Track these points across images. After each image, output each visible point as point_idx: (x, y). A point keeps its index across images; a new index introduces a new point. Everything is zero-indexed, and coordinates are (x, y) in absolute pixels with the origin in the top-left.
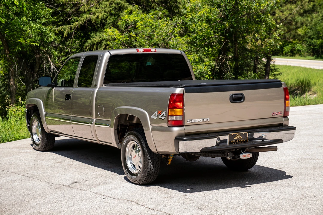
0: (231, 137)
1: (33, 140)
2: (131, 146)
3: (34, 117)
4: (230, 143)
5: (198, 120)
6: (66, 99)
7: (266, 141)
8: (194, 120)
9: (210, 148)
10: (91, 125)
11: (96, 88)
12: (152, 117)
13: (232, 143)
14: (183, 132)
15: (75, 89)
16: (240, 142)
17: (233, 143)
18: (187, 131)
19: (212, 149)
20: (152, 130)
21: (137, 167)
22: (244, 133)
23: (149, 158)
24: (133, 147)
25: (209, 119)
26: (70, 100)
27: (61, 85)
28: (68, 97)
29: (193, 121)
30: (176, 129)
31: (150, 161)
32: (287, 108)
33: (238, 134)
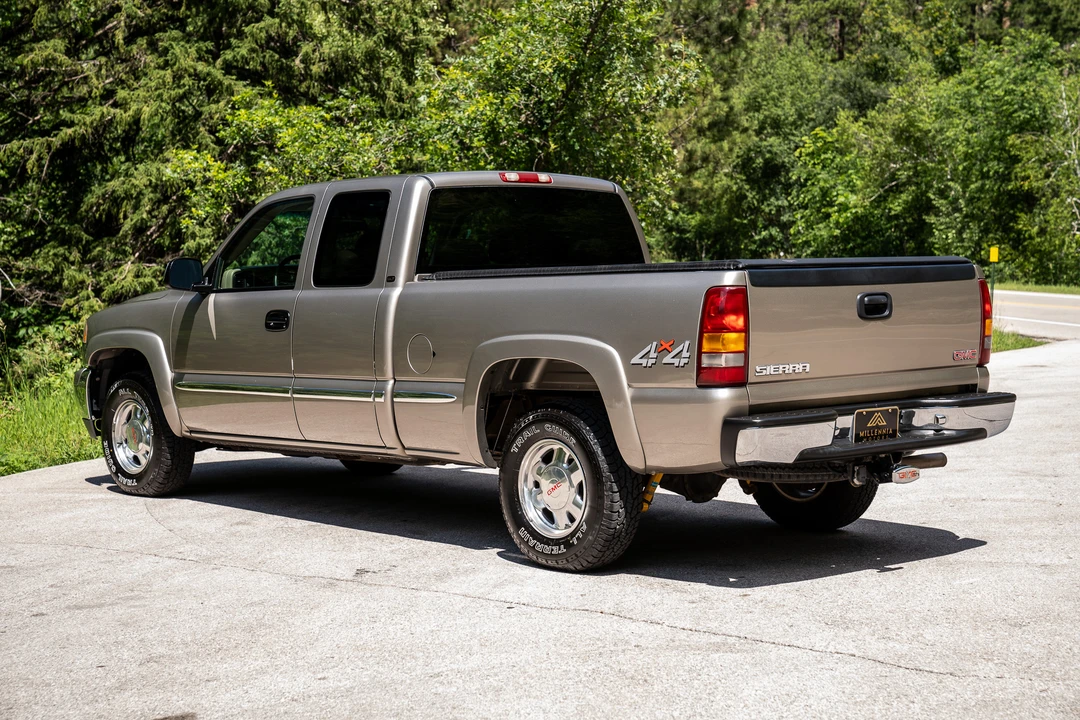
0: (861, 421)
1: (116, 463)
2: (538, 458)
3: (121, 392)
4: (858, 438)
5: (781, 367)
6: (267, 326)
7: (945, 432)
8: (772, 367)
9: (821, 451)
10: (377, 400)
11: (395, 286)
12: (635, 360)
13: (862, 439)
14: (745, 403)
15: (305, 296)
16: (881, 436)
17: (864, 437)
18: (754, 401)
19: (825, 453)
20: (635, 400)
21: (561, 519)
22: (890, 409)
23: (616, 489)
24: (547, 458)
25: (808, 365)
26: (287, 327)
27: (231, 287)
28: (277, 320)
29: (770, 370)
30: (723, 394)
31: (617, 496)
32: (986, 339)
33: (878, 412)
